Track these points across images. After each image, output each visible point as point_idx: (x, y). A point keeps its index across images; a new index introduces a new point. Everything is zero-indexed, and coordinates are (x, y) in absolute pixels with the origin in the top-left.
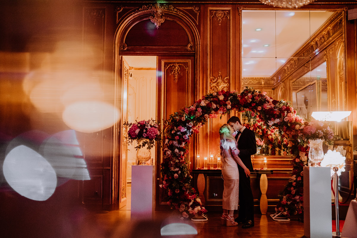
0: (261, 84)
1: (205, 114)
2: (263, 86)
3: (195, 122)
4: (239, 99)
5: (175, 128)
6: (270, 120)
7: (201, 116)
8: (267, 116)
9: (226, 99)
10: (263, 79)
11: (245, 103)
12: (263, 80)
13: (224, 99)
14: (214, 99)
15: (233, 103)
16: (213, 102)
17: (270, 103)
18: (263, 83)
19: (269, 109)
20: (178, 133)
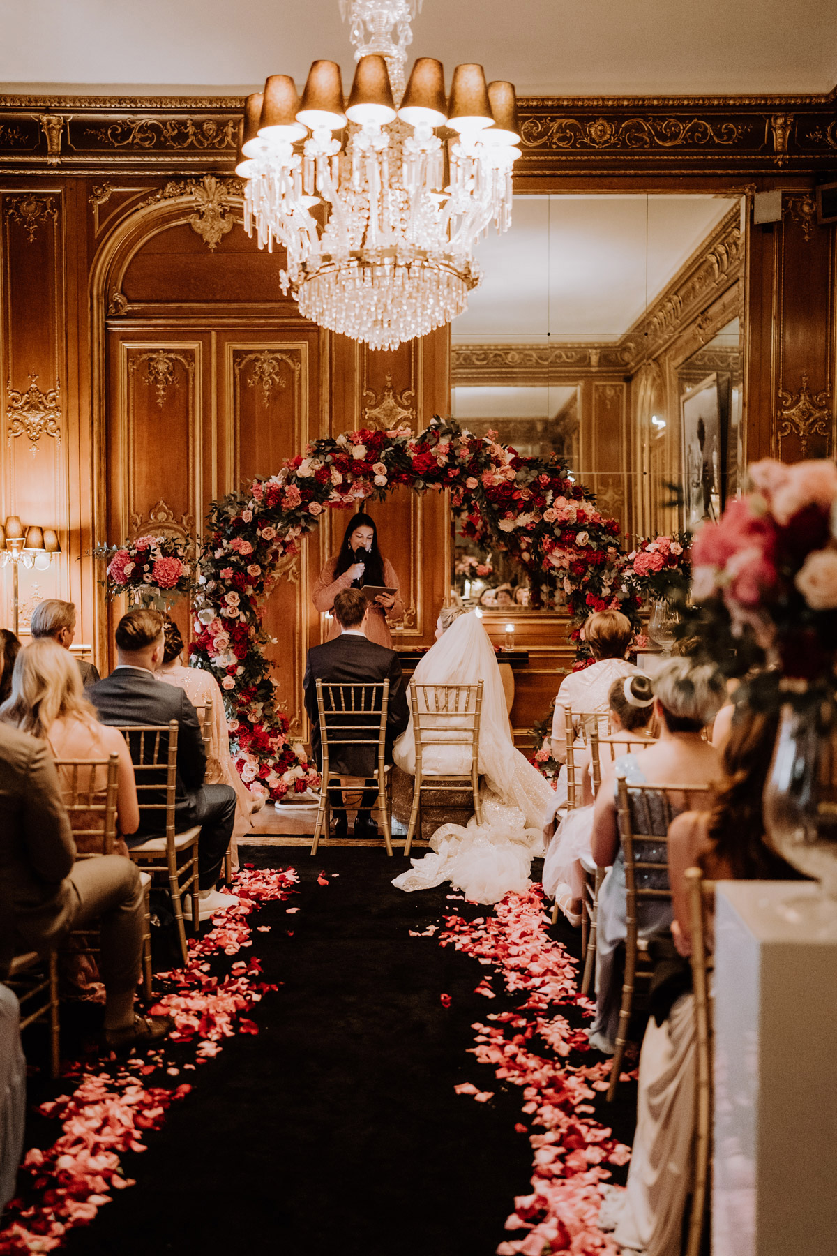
0: (589, 365)
1: (310, 502)
2: (594, 369)
3: (280, 525)
4: (413, 455)
5: (225, 542)
6: (504, 517)
7: (299, 508)
8: (496, 506)
9: (372, 458)
10: (596, 348)
11: (429, 466)
12: (594, 351)
13: (367, 456)
14: (337, 456)
15: (392, 469)
16: (333, 464)
17: (503, 468)
18: (594, 359)
19: (500, 485)
20: (233, 559)
